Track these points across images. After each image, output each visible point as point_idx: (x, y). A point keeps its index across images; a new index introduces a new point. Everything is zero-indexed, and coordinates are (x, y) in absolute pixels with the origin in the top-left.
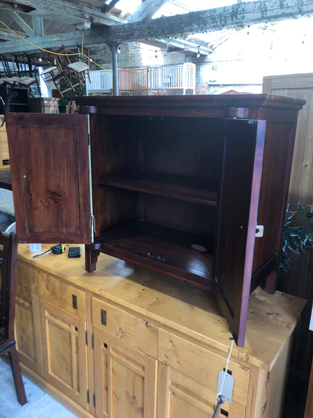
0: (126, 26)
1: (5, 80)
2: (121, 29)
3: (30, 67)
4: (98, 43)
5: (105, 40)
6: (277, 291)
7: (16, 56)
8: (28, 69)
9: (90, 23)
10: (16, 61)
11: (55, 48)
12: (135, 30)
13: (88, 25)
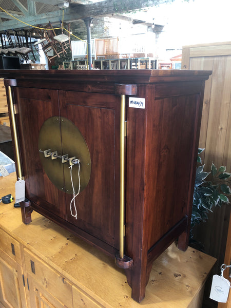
0: (96, 4)
1: (9, 50)
2: (93, 7)
3: (27, 40)
4: (76, 19)
5: (81, 16)
6: (189, 248)
7: (16, 32)
8: (25, 41)
9: (68, 3)
10: (16, 35)
11: (44, 24)
12: (104, 7)
13: (67, 5)
